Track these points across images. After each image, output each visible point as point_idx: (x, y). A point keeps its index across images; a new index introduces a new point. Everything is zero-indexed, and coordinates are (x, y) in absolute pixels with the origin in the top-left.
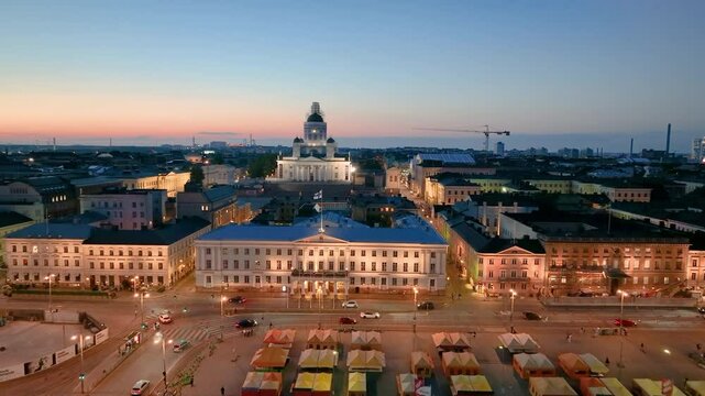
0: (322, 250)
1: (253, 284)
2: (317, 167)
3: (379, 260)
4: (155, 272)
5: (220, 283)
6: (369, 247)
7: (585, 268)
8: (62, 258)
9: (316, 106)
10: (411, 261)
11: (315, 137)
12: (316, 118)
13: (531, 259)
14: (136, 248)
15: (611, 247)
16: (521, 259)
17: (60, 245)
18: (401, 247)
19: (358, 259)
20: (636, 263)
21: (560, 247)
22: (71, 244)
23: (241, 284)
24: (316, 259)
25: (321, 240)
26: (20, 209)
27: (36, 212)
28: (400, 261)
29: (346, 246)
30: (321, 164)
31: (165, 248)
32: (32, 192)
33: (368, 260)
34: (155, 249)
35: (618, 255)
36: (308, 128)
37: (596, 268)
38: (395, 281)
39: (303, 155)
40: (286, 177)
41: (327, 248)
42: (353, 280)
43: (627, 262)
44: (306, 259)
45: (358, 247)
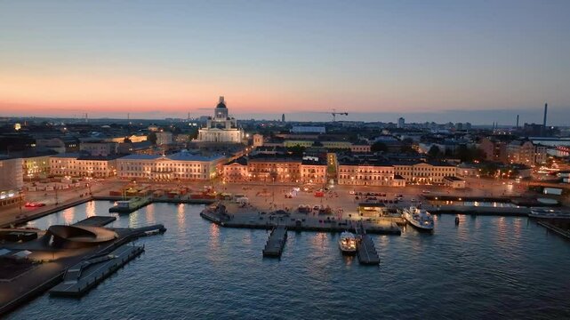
0: (164, 164)
1: (138, 176)
2: (219, 134)
3: (185, 168)
4: (103, 171)
5: (126, 175)
6: (181, 162)
7: (262, 171)
8: (69, 165)
9: (222, 99)
10: (197, 168)
11: (220, 117)
12: (222, 105)
13: (242, 168)
14: (96, 162)
15: (272, 164)
16: (238, 168)
17: (69, 160)
18: (193, 163)
19: (177, 167)
20: (282, 170)
21: (252, 163)
22: (73, 160)
23: (134, 176)
24: (162, 167)
25: (163, 160)
26: (56, 149)
27: (63, 150)
28: (193, 168)
29: (172, 162)
30: (221, 132)
31: (106, 162)
32: (61, 142)
33: (181, 167)
34: (102, 162)
35: (275, 166)
36: (217, 111)
37: (266, 172)
38: (191, 176)
39: (213, 127)
40: (204, 139)
41: (166, 162)
42: (175, 175)
43: (278, 169)
44: (158, 167)
45: (177, 162)
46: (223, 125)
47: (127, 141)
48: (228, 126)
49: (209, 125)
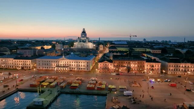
1: (49, 69)
2: (83, 45)
3: (76, 64)
4: (28, 66)
5: (42, 68)
6: (74, 61)
7: (122, 66)
8: (9, 62)
9: (84, 29)
10: (83, 64)
11: (83, 37)
12: (84, 32)
13: (110, 64)
14: (24, 60)
15: (128, 62)
16: (107, 64)
17: (9, 59)
18: (81, 61)
19: (71, 63)
20: (134, 65)
22: (11, 59)
23: (46, 69)
24: (62, 63)
25: (63, 59)
26: (5, 53)
27: (8, 53)
28: (81, 64)
29: (69, 61)
30: (84, 44)
31: (30, 61)
33: (73, 64)
34: (28, 61)
35: (129, 63)
36: (82, 35)
37: (124, 66)
38: (79, 69)
39: (80, 42)
40: (76, 47)
41: (65, 61)
42: (70, 68)
43: (131, 65)
44: (60, 63)
45: (71, 61)
46: (85, 41)
47: (42, 48)
48: (87, 41)
49: (79, 41)
